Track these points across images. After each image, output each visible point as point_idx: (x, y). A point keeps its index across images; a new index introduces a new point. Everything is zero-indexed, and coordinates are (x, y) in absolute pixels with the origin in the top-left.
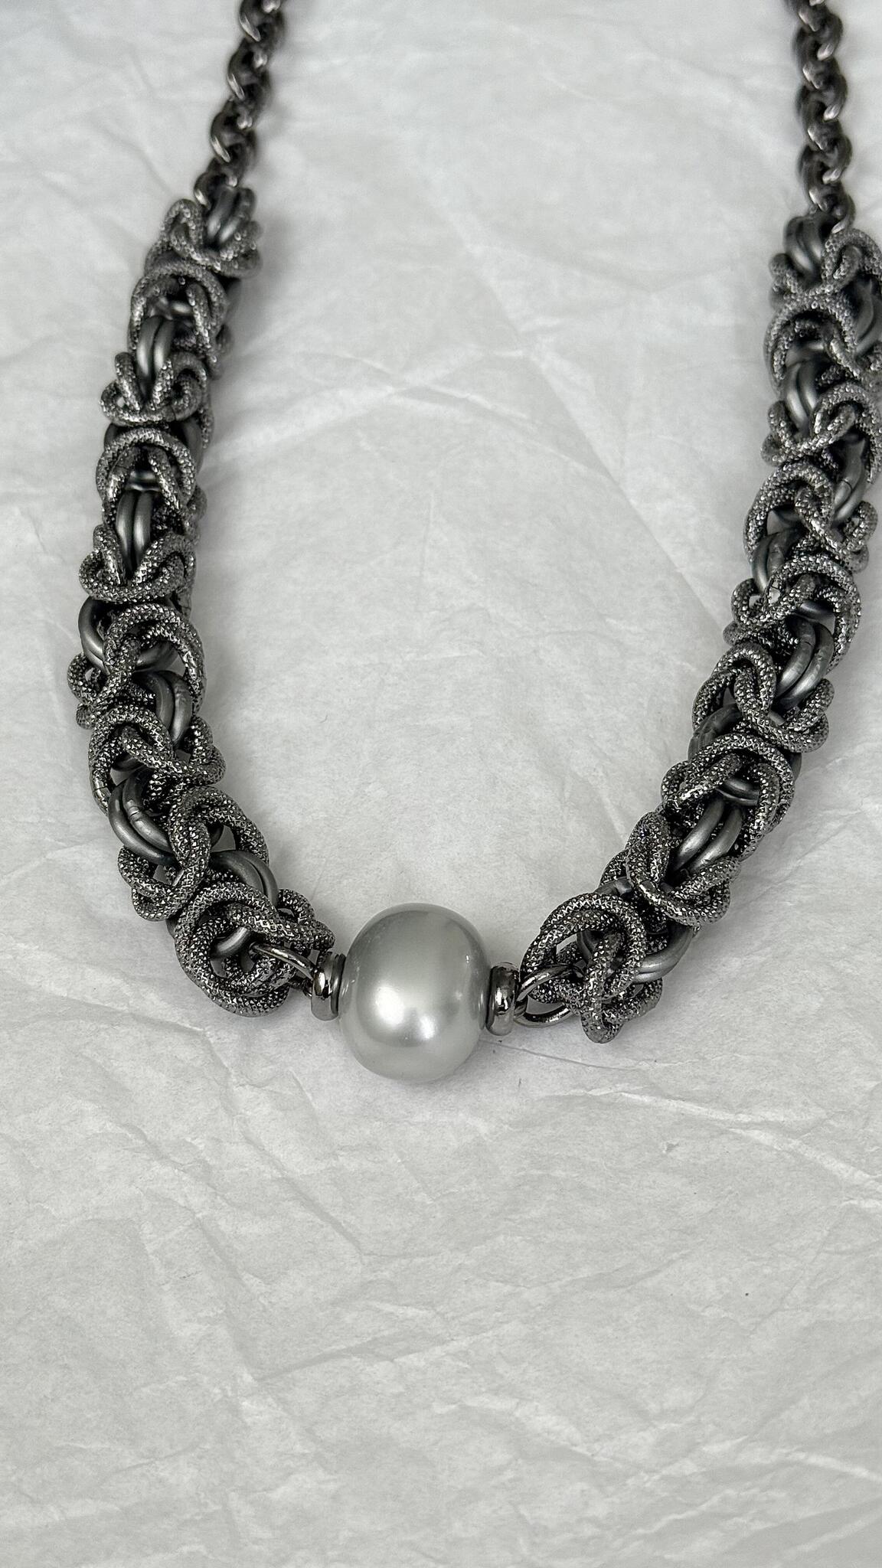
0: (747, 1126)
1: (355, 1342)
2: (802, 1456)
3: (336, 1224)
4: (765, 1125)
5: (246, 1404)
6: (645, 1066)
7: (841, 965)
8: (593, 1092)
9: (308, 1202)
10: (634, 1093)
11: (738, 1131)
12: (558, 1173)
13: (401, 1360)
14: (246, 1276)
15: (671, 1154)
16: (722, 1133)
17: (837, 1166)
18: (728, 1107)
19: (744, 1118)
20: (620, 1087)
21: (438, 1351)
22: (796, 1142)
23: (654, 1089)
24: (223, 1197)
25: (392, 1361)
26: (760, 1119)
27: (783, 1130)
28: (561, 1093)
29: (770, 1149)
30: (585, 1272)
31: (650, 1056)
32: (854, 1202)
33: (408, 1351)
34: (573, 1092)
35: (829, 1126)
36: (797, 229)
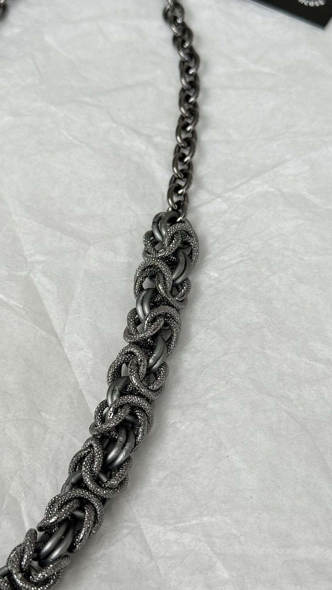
36: (158, 220)
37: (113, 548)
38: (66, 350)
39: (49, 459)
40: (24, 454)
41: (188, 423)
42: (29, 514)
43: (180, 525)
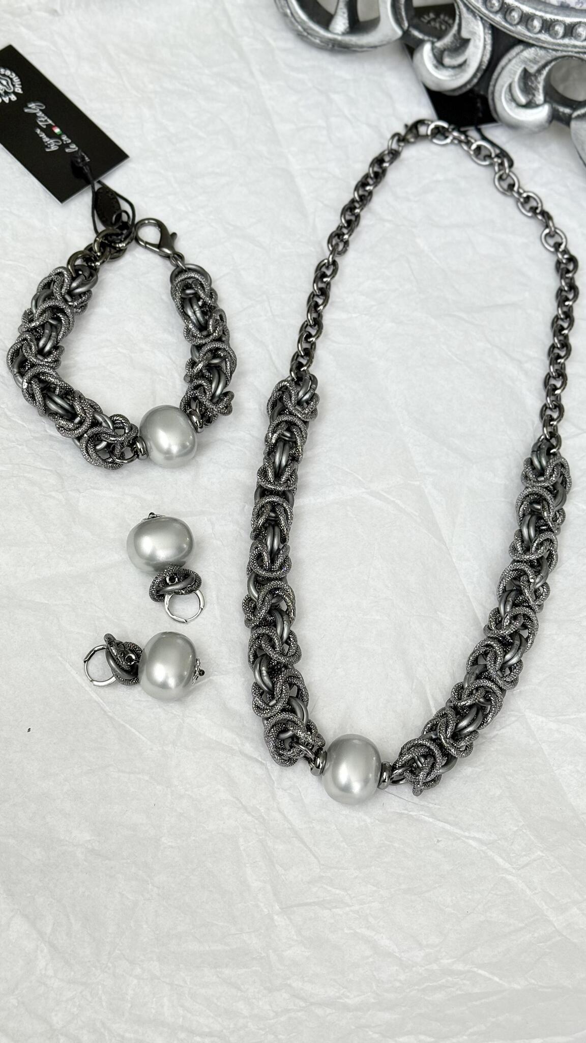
0: (468, 838)
1: (316, 900)
2: (475, 969)
3: (311, 851)
4: (474, 838)
5: (276, 917)
6: (431, 805)
7: (509, 778)
8: (411, 813)
9: (302, 841)
10: (426, 816)
11: (464, 839)
12: (396, 845)
13: (334, 910)
14: (277, 866)
15: (438, 844)
16: (458, 839)
17: (500, 861)
18: (461, 828)
19: (467, 834)
20: (421, 813)
21: (348, 909)
22: (484, 848)
23: (433, 816)
24: (269, 832)
25: (330, 910)
26: (472, 836)
27: (480, 841)
28: (399, 811)
29: (475, 848)
30: (403, 886)
31: (433, 802)
32: (504, 875)
33: (336, 907)
34: (403, 811)
35: (498, 843)
36: (537, 449)
37: (503, 731)
38: (454, 560)
39: (446, 652)
40: (427, 646)
41: (564, 636)
42: (433, 696)
43: (561, 718)
